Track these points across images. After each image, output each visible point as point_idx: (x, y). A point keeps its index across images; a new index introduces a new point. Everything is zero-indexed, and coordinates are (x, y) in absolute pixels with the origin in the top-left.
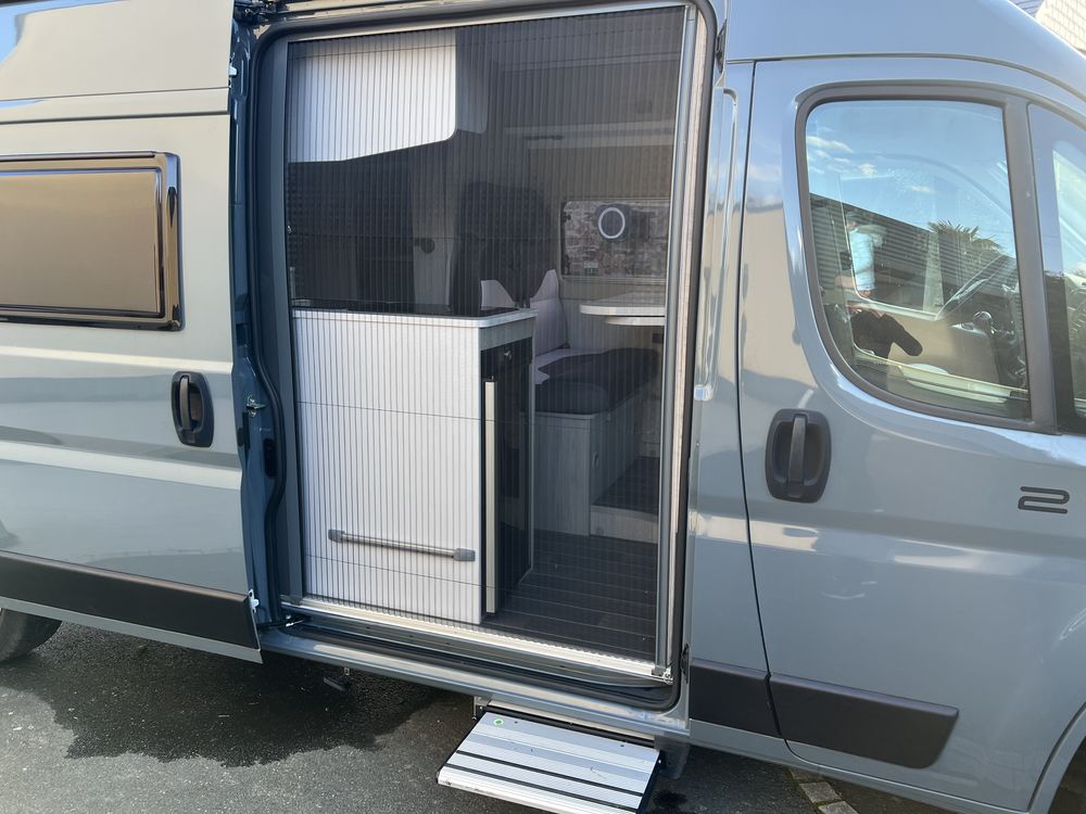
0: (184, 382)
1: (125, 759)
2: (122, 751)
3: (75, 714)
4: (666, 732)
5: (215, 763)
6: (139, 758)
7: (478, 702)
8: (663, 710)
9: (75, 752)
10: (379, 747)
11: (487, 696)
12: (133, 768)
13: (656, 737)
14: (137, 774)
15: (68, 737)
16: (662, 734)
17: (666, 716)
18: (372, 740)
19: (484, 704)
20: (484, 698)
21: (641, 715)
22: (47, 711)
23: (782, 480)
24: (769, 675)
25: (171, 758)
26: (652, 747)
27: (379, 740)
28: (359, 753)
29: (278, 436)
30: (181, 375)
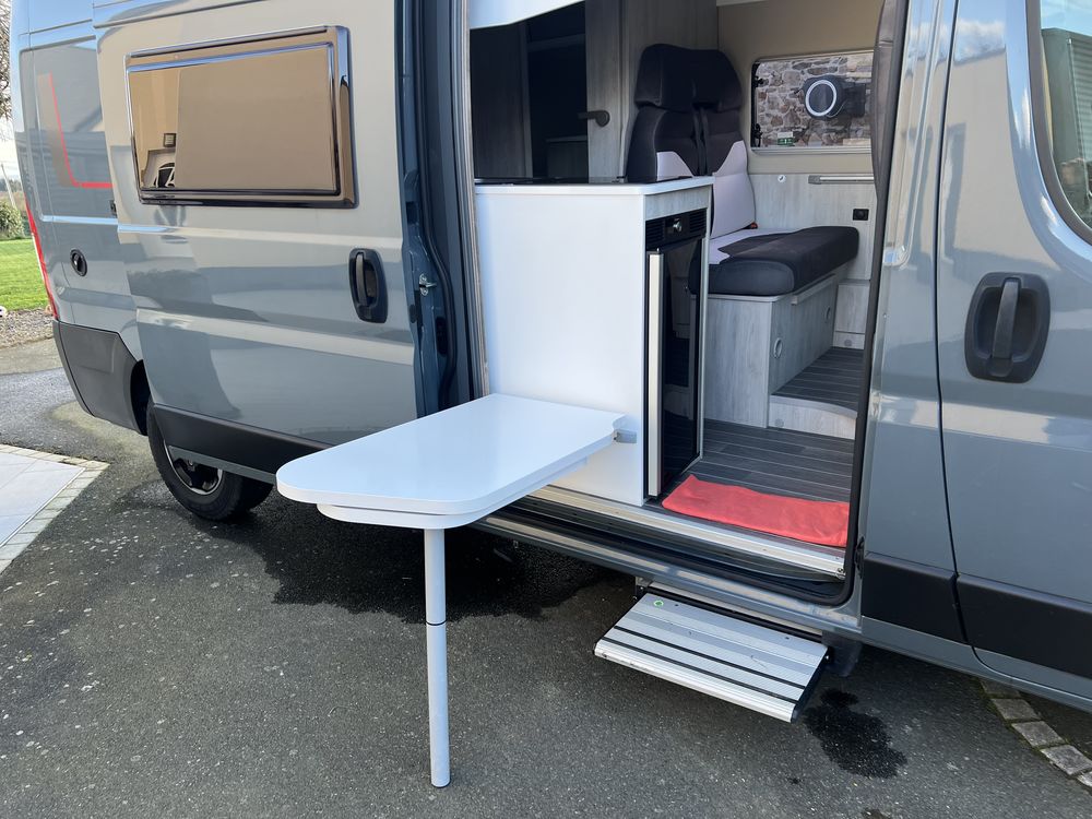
0: (360, 260)
1: (320, 607)
2: (318, 601)
3: (282, 565)
4: (836, 629)
5: (397, 619)
6: (331, 608)
7: (639, 581)
8: (833, 605)
9: (280, 598)
10: (545, 618)
11: (649, 576)
12: (326, 616)
13: (824, 632)
14: (331, 621)
15: (275, 585)
16: (832, 630)
17: (838, 611)
18: (538, 612)
19: (645, 584)
20: (645, 579)
21: (807, 609)
22: (259, 562)
23: (984, 356)
24: (956, 575)
25: (359, 611)
26: (820, 642)
27: (545, 611)
28: (526, 621)
29: (449, 316)
30: (357, 252)
